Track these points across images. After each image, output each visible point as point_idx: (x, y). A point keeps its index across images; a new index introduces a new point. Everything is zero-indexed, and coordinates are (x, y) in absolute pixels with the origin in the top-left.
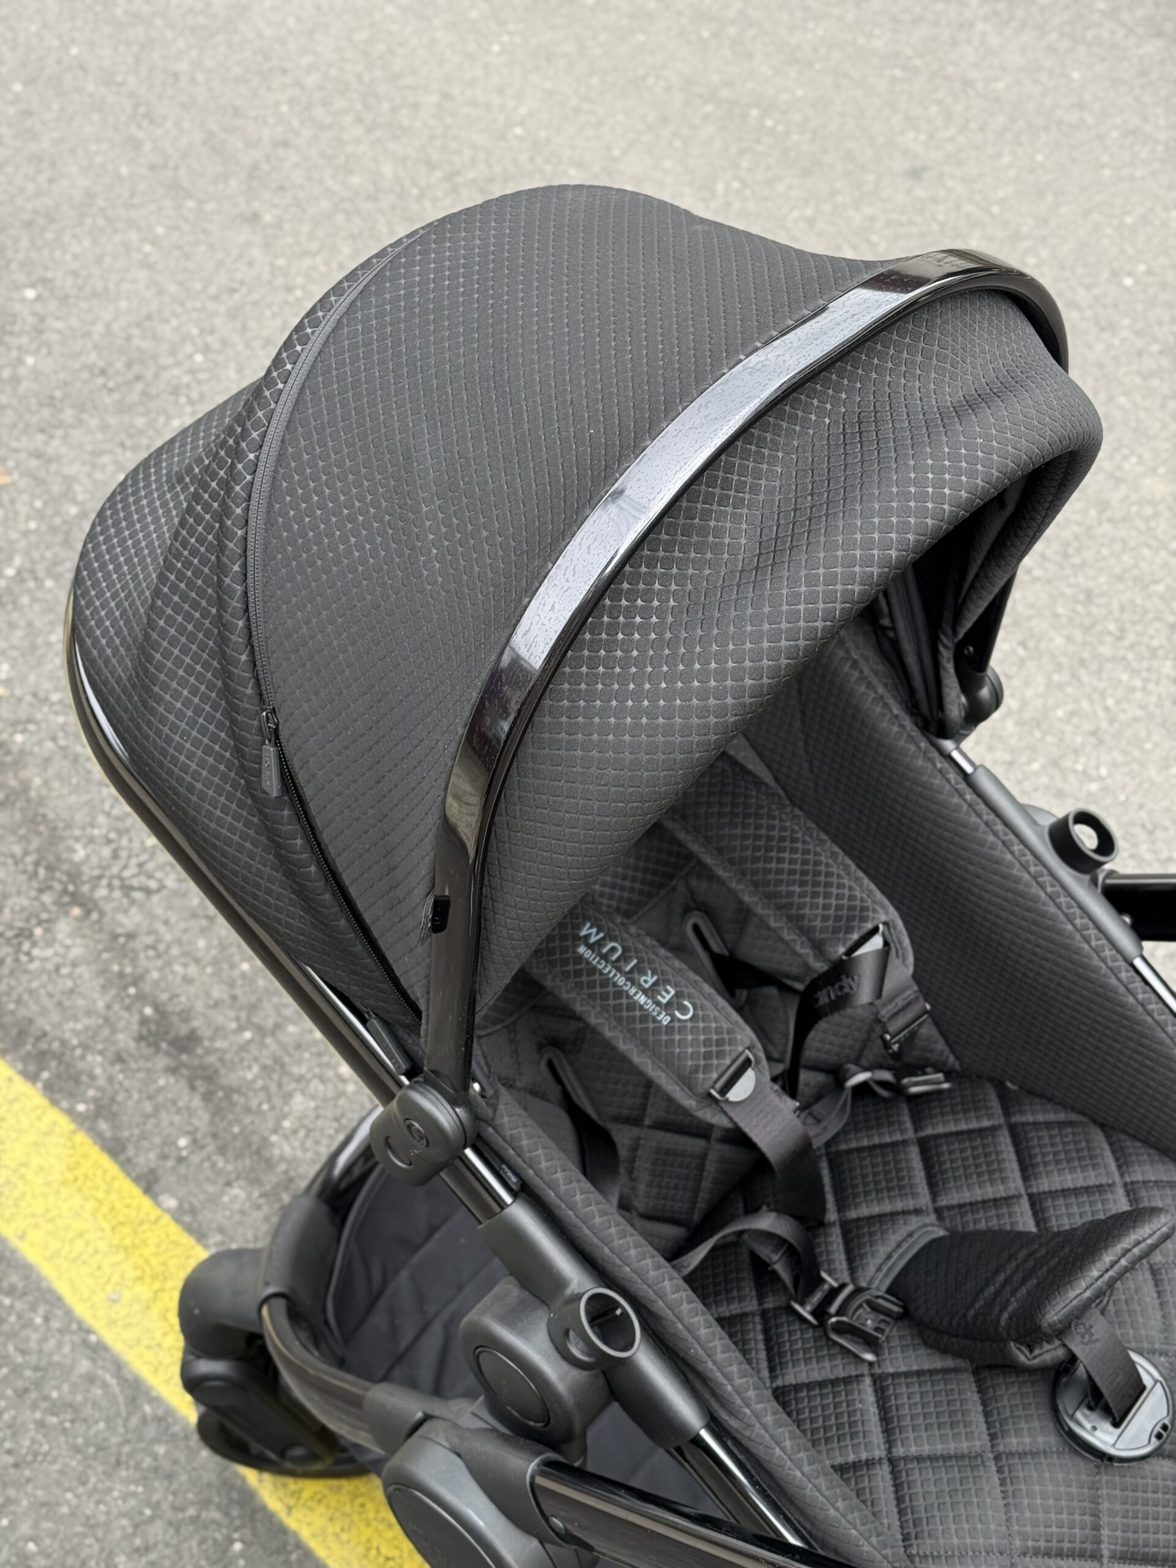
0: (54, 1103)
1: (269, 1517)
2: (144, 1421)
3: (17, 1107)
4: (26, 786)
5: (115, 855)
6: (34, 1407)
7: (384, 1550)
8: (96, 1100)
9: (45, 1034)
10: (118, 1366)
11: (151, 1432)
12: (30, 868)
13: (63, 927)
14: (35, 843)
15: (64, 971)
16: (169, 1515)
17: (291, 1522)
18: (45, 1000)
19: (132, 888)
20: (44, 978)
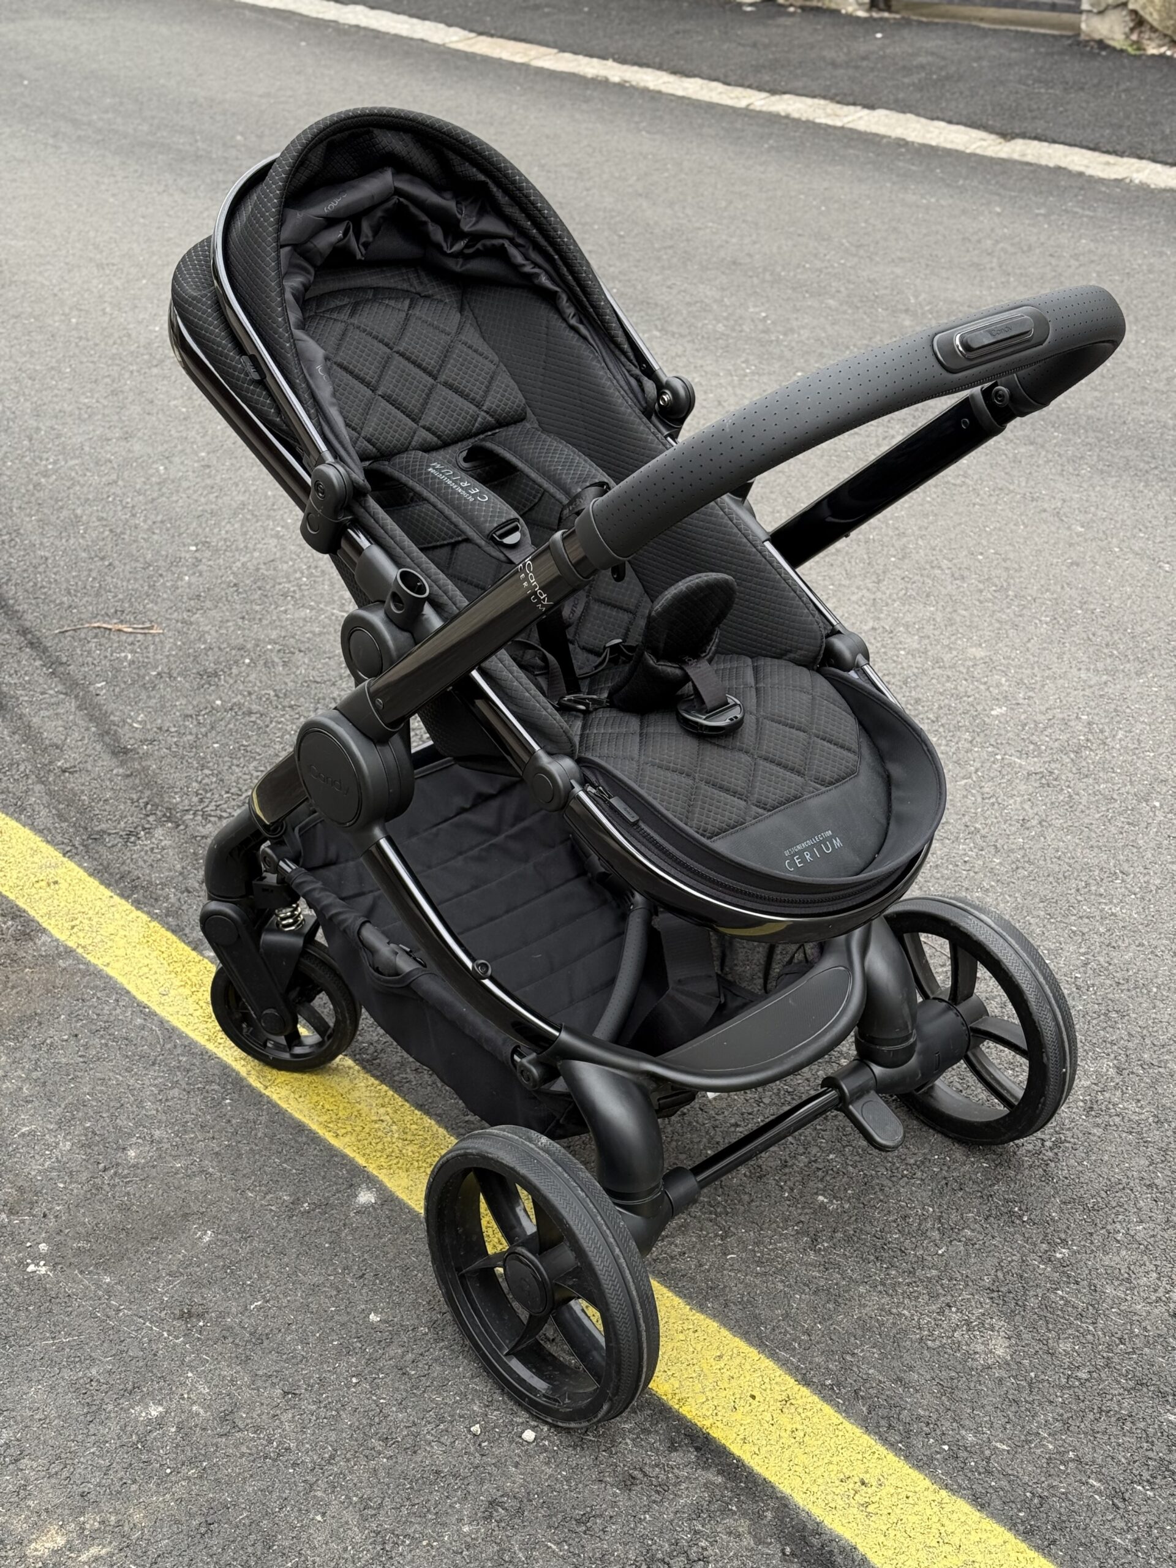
0: (138, 908)
1: (253, 1089)
2: (175, 1047)
3: (113, 909)
4: (145, 769)
5: (201, 801)
6: (102, 1037)
7: (327, 1106)
8: (167, 908)
9: (139, 878)
10: (162, 1022)
11: (179, 1051)
12: (142, 805)
13: (159, 832)
14: (148, 793)
15: (156, 851)
16: (184, 1086)
17: (267, 1092)
18: (141, 863)
19: (210, 816)
20: (143, 853)
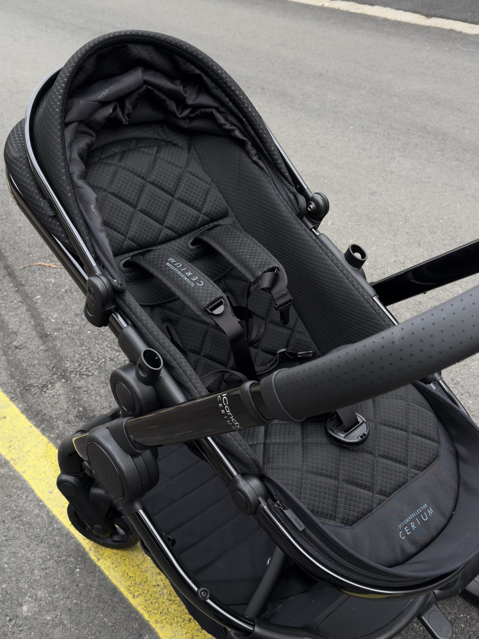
0: (43, 434)
1: (91, 561)
2: (53, 529)
3: (31, 434)
4: (55, 346)
5: (80, 365)
6: (17, 522)
7: (130, 574)
8: (58, 434)
9: (45, 414)
10: (48, 512)
11: (55, 533)
12: (51, 368)
13: (58, 385)
14: (54, 361)
15: (55, 397)
16: (56, 558)
17: (99, 563)
18: (47, 405)
19: (83, 375)
20: (49, 398)
